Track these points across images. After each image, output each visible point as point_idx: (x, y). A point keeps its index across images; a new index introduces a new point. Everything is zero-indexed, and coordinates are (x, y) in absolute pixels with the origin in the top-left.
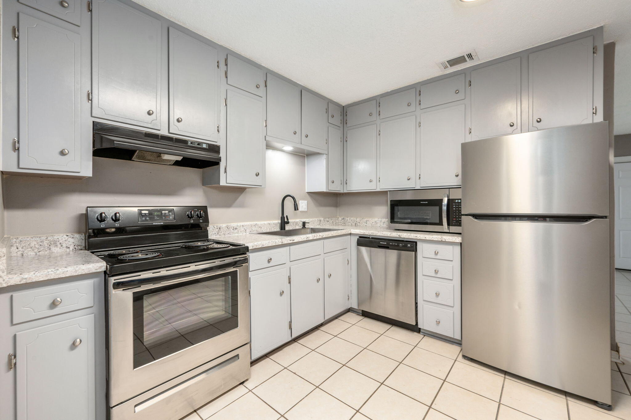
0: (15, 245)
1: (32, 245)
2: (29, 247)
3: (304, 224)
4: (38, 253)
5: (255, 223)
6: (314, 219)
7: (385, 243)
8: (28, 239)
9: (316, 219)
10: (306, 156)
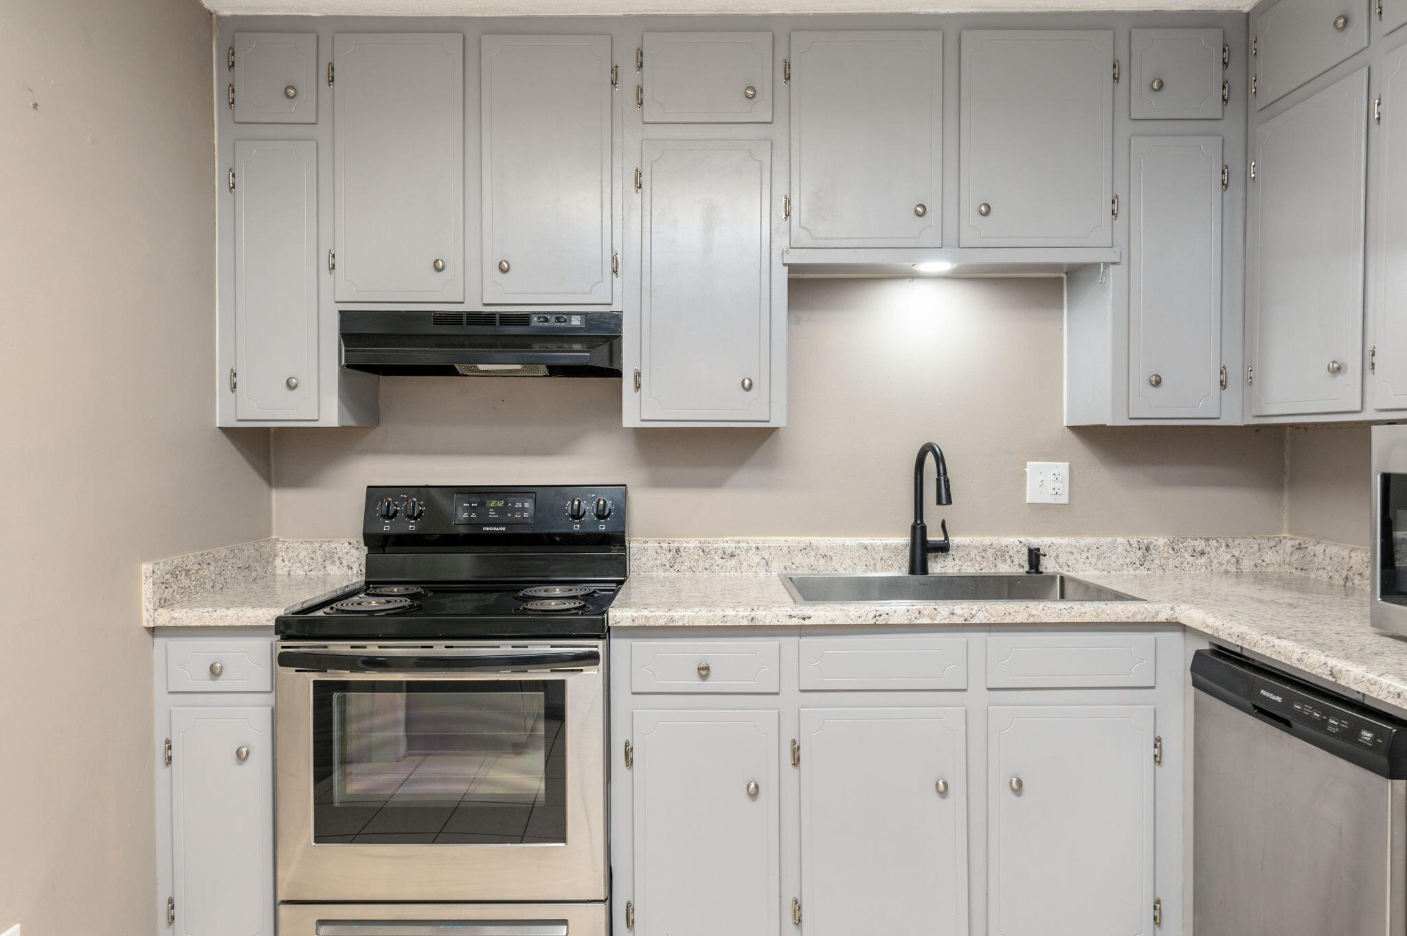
0: (280, 554)
1: (302, 556)
2: (297, 560)
3: (1035, 556)
4: (309, 573)
5: (805, 540)
6: (1109, 539)
7: (1276, 695)
8: (296, 546)
9: (1120, 540)
10: (1064, 276)
